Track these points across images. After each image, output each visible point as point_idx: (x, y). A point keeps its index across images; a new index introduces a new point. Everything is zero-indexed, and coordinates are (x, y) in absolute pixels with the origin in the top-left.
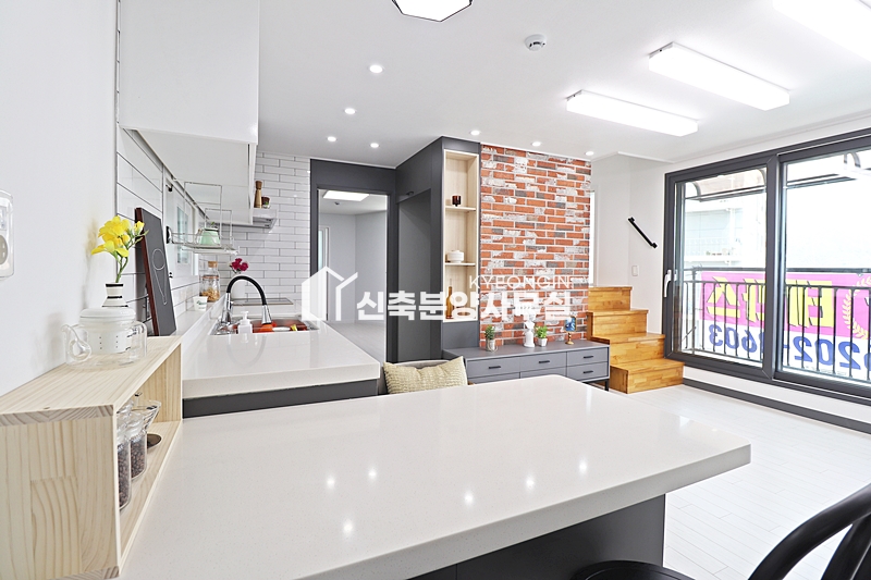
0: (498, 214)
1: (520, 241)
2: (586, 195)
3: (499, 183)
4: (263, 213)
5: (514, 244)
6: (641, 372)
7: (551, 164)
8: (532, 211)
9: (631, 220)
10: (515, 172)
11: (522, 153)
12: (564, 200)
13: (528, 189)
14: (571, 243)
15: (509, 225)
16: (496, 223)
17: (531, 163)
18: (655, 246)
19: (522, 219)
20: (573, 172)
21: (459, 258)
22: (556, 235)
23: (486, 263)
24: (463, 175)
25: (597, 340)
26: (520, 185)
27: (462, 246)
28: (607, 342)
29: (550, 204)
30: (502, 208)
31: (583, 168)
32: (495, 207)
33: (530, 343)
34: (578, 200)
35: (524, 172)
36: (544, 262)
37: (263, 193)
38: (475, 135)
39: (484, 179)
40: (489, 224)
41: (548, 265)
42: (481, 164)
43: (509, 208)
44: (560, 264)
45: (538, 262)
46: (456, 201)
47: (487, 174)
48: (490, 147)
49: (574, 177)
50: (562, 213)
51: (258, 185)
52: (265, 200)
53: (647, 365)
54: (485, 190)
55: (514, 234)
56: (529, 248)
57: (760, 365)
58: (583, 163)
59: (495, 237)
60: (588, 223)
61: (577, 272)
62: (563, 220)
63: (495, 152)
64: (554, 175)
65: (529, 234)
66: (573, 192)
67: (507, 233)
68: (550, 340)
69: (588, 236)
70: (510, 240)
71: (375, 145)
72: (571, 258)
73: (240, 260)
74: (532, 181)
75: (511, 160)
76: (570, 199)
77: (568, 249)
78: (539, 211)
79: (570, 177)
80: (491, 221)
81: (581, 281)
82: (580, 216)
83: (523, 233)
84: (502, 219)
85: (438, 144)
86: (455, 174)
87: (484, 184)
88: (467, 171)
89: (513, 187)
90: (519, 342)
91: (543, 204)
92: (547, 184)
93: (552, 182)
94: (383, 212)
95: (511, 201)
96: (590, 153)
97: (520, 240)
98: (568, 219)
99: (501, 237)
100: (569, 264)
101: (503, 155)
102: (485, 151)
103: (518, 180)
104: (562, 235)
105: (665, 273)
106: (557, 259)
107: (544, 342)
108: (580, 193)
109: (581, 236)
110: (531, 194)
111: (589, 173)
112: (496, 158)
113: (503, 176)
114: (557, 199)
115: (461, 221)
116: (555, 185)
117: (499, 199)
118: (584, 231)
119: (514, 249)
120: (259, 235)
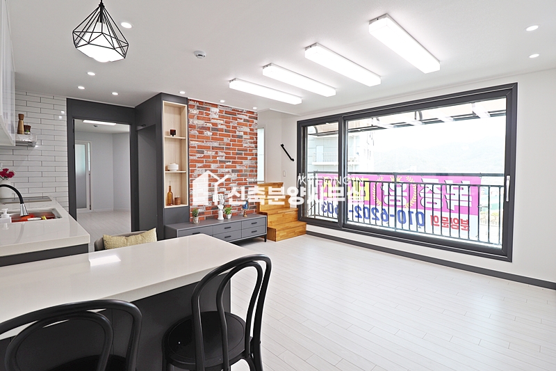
0: (200, 141)
1: (216, 157)
2: (255, 131)
3: (201, 123)
4: (24, 138)
5: (211, 159)
6: (283, 229)
7: (233, 113)
8: (222, 140)
9: (282, 146)
10: (210, 116)
11: (216, 106)
12: (242, 134)
13: (219, 127)
14: (246, 159)
15: (208, 148)
16: (199, 147)
17: (221, 112)
18: (293, 160)
19: (216, 144)
20: (247, 118)
21: (175, 168)
22: (237, 154)
23: (193, 171)
24: (177, 117)
25: (262, 213)
26: (213, 124)
27: (178, 160)
28: (266, 214)
29: (233, 136)
30: (203, 138)
31: (253, 116)
32: (198, 137)
33: (221, 218)
34: (250, 134)
35: (217, 117)
36: (230, 170)
37: (25, 122)
38: (182, 93)
39: (191, 120)
40: (195, 147)
41: (233, 171)
42: (188, 111)
43: (207, 138)
44: (239, 171)
45: (227, 170)
46: (173, 132)
47: (193, 117)
48: (194, 101)
49: (248, 121)
50: (241, 141)
51: (21, 117)
52: (27, 128)
53: (287, 225)
54: (191, 127)
55: (211, 153)
56: (221, 162)
57: (337, 221)
58: (253, 113)
59: (199, 155)
60: (256, 147)
61: (250, 175)
62: (242, 146)
63: (198, 104)
64: (236, 119)
65: (220, 154)
66: (248, 130)
67: (206, 153)
68: (233, 215)
69: (256, 155)
70: (209, 157)
71: (115, 94)
72: (246, 167)
73: (7, 170)
74: (222, 122)
75: (209, 110)
76: (245, 133)
77: (245, 162)
78: (226, 140)
79: (245, 120)
80: (196, 145)
81: (253, 180)
82: (251, 143)
83: (217, 153)
84: (203, 144)
85: (159, 97)
86: (172, 116)
87: (191, 123)
88: (180, 114)
89: (210, 125)
90: (215, 217)
91: (229, 136)
92: (231, 125)
93: (234, 123)
94: (126, 133)
95: (209, 134)
96: (255, 108)
97: (214, 157)
98: (245, 145)
99: (202, 155)
100: (246, 171)
101: (203, 106)
102: (191, 103)
103: (213, 121)
104: (241, 154)
105: (298, 175)
106: (238, 168)
107: (229, 216)
108: (251, 130)
109: (252, 155)
110: (222, 130)
111: (256, 119)
112: (198, 108)
113: (203, 119)
114: (237, 133)
115: (177, 145)
116: (236, 125)
117: (201, 133)
118: (254, 151)
119: (211, 163)
120: (24, 151)
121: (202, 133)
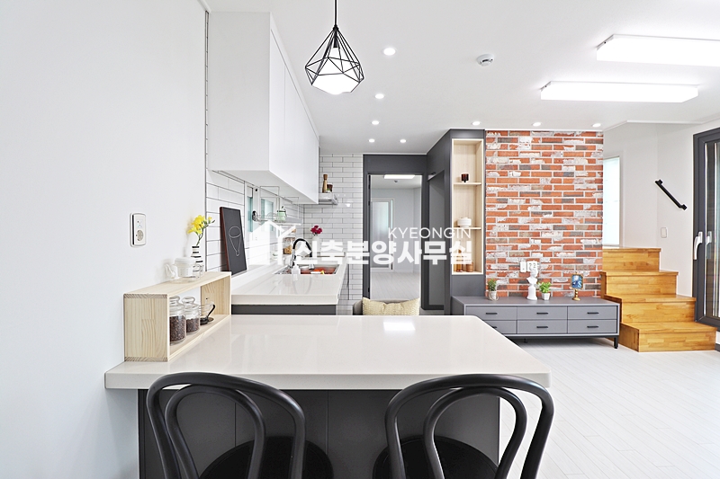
0: (502, 186)
1: (526, 207)
2: (598, 163)
3: (504, 160)
4: (327, 196)
5: (519, 211)
6: (656, 333)
7: (557, 139)
8: (538, 181)
9: (659, 183)
10: (519, 150)
11: (527, 133)
12: (572, 169)
13: (533, 162)
14: (581, 208)
15: (514, 195)
16: (500, 194)
17: (535, 140)
18: (684, 207)
19: (527, 189)
20: (583, 143)
21: (467, 223)
22: (563, 201)
23: (491, 228)
24: (472, 157)
25: (610, 299)
26: (522, 160)
27: (471, 213)
28: (618, 301)
29: (555, 174)
30: (507, 181)
31: (594, 138)
32: (499, 181)
33: (532, 296)
34: (588, 168)
35: (529, 149)
36: (550, 226)
37: (328, 182)
38: (476, 125)
39: (489, 159)
40: (494, 195)
41: (555, 228)
42: (485, 146)
43: (513, 180)
44: (566, 227)
45: (545, 226)
46: (465, 178)
47: (492, 154)
48: (494, 132)
49: (584, 148)
50: (572, 181)
51: (325, 177)
52: (330, 187)
53: (666, 326)
54: (489, 167)
55: (519, 202)
56: (534, 214)
58: (594, 134)
59: (500, 206)
60: (601, 188)
61: (587, 235)
62: (572, 188)
63: (499, 135)
64: (561, 148)
65: (533, 202)
66: (584, 162)
67: (511, 202)
68: (555, 296)
69: (601, 201)
70: (515, 207)
71: (403, 141)
72: (581, 221)
73: (317, 227)
74: (537, 155)
75: (516, 140)
76: (579, 168)
77: (577, 213)
78: (544, 181)
79: (578, 147)
80: (496, 192)
81: (593, 242)
82: (591, 182)
83: (528, 201)
84: (507, 190)
85: (450, 134)
86: (465, 156)
87: (489, 162)
88: (475, 153)
89: (517, 162)
90: (524, 295)
91: (549, 174)
92: (553, 157)
93: (560, 154)
94: (418, 188)
95: (516, 174)
96: (597, 125)
97: (523, 207)
98: (577, 186)
99: (505, 205)
100: (578, 227)
101: (506, 137)
102: (489, 135)
103: (522, 156)
104: (571, 201)
105: (695, 235)
106: (565, 222)
107: (547, 296)
108: (590, 161)
109: (594, 201)
110: (537, 167)
111: (601, 142)
112: (500, 140)
113: (507, 154)
114: (564, 169)
115: (471, 193)
116: (562, 157)
117: (502, 174)
118: (596, 196)
119: (519, 215)
120: (329, 209)
121: (505, 174)
